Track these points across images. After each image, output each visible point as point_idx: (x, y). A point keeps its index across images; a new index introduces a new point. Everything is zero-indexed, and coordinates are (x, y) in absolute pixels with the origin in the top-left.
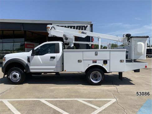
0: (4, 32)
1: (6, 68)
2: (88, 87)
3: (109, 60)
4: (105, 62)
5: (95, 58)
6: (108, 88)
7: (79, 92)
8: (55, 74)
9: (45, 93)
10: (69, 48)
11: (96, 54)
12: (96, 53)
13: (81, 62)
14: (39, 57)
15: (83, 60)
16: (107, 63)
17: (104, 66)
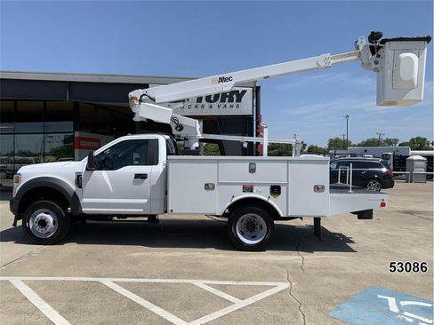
0: (19, 102)
1: (20, 202)
2: (227, 254)
3: (284, 185)
4: (275, 190)
5: (249, 179)
6: (279, 259)
7: (201, 266)
8: (146, 219)
9: (116, 265)
10: (188, 152)
11: (252, 170)
12: (253, 167)
13: (214, 188)
14: (104, 174)
15: (219, 184)
16: (279, 193)
17: (272, 201)
